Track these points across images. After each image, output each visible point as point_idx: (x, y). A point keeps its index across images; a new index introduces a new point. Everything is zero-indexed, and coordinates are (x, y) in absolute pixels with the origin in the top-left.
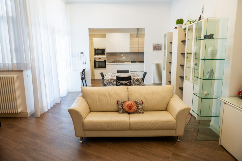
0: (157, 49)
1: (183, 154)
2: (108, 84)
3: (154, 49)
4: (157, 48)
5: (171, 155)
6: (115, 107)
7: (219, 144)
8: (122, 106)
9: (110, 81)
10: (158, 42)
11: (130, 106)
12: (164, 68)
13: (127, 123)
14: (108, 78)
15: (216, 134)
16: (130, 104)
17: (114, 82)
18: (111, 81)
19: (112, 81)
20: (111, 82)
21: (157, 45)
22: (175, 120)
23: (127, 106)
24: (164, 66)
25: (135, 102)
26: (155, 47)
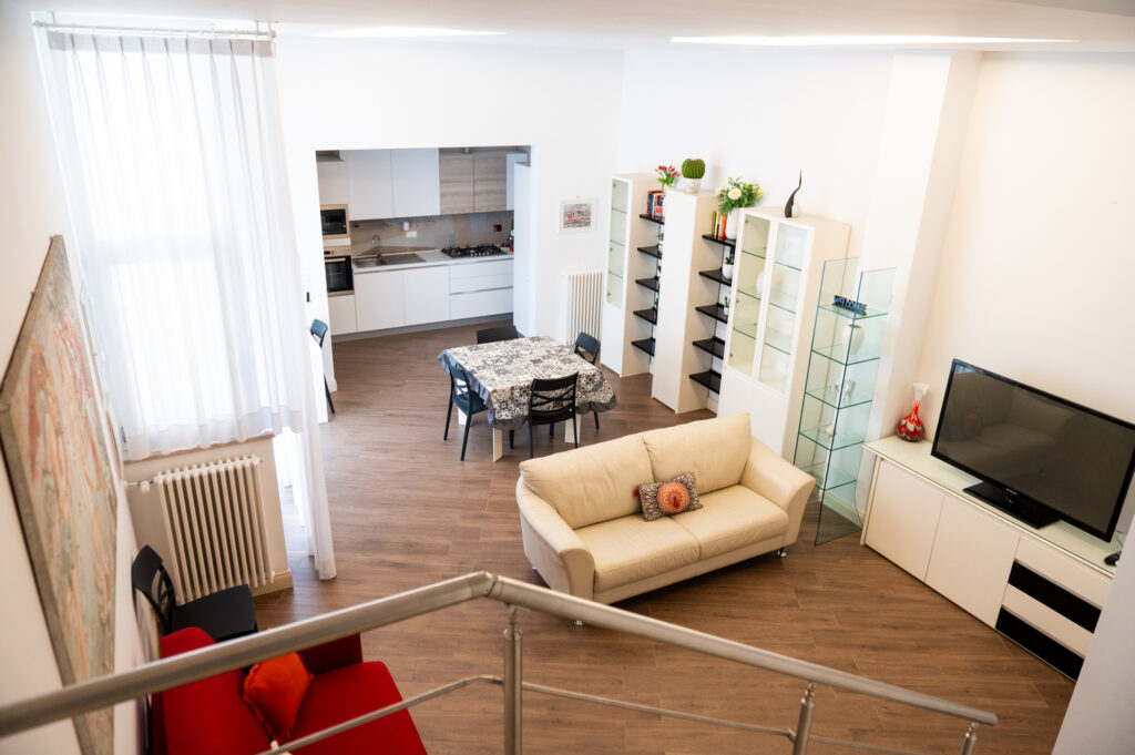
0: (576, 222)
1: (816, 587)
2: (504, 405)
3: (567, 224)
4: (577, 217)
5: (795, 596)
6: (628, 503)
7: (862, 543)
8: (657, 503)
9: (508, 395)
10: (578, 197)
11: (675, 499)
12: (609, 294)
13: (694, 547)
14: (504, 387)
15: (838, 514)
16: (673, 492)
17: (521, 395)
18: (512, 393)
19: (516, 393)
20: (512, 399)
21: (576, 210)
22: (785, 515)
23: (669, 500)
24: (608, 287)
25: (682, 482)
26: (570, 217)
